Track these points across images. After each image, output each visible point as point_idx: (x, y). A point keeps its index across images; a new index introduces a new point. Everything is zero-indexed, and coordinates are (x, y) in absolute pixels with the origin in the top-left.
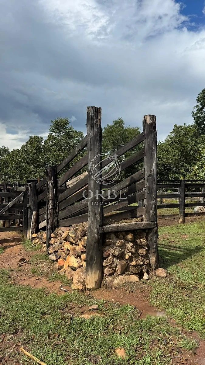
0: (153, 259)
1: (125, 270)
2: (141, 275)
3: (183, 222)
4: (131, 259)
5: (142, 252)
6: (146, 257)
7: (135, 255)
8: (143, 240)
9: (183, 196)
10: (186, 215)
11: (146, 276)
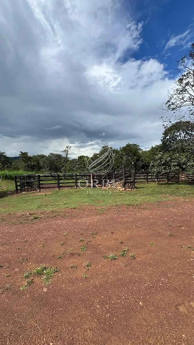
0: (134, 187)
1: (129, 188)
2: (131, 189)
3: (147, 183)
4: (130, 186)
5: (132, 185)
6: (132, 186)
7: (131, 186)
8: (132, 184)
9: (147, 176)
10: (148, 181)
11: (132, 189)
